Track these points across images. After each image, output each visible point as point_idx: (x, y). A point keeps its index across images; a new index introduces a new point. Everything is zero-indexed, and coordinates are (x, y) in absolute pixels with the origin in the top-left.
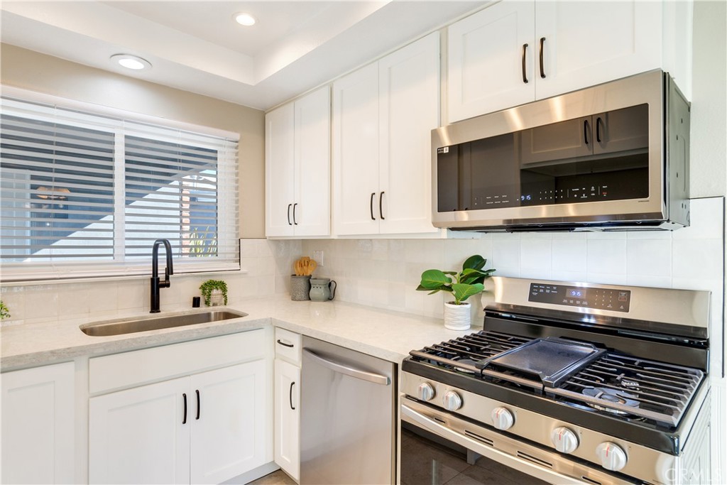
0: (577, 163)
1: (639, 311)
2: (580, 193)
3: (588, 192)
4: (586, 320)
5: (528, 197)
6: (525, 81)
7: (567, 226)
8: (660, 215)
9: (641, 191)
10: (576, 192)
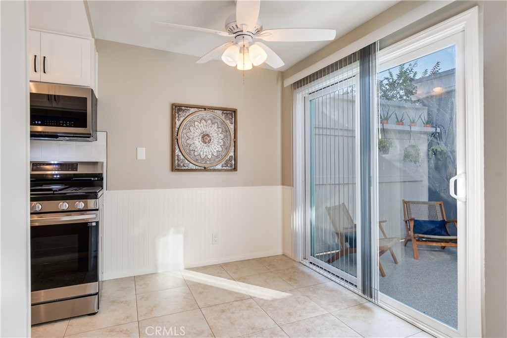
0: (62, 111)
1: (81, 170)
2: (63, 124)
3: (66, 124)
4: (55, 177)
5: (40, 122)
6: (35, 71)
7: (54, 136)
8: (90, 134)
9: (84, 125)
10: (61, 123)
